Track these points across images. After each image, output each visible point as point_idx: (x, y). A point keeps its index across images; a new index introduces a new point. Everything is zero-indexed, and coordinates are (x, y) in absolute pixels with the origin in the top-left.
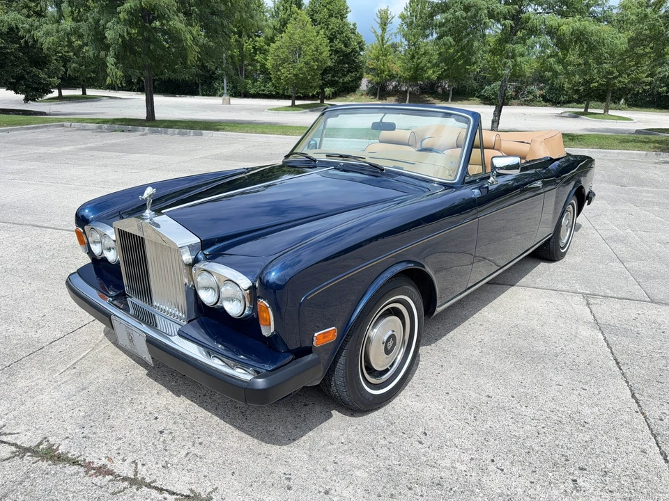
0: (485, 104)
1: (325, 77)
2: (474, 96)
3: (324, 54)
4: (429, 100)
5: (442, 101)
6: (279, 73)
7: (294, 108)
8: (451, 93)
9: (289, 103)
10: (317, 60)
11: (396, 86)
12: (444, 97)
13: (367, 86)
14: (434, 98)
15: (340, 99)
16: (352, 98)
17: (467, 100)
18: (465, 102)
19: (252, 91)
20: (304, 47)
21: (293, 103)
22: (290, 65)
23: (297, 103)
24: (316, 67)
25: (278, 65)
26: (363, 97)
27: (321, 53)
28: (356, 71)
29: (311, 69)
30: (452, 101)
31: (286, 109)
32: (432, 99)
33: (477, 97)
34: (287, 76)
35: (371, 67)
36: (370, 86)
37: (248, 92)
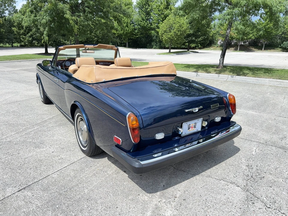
0: (283, 51)
1: (188, 39)
2: (278, 47)
3: (184, 28)
4: (252, 49)
5: (259, 50)
6: (163, 37)
7: (170, 53)
8: (264, 46)
9: (168, 51)
10: (181, 31)
11: (236, 43)
12: (260, 48)
13: (220, 43)
14: (255, 48)
15: (206, 49)
16: (212, 48)
17: (274, 49)
18: (272, 50)
19: (167, 46)
20: (174, 25)
21: (170, 51)
22: (167, 34)
23: (172, 51)
24: (179, 34)
25: (163, 34)
26: (218, 48)
27: (182, 28)
28: (205, 35)
29: (177, 35)
30: (264, 50)
31: (167, 53)
32: (254, 49)
33: (280, 48)
34: (165, 39)
35: (222, 34)
36: (222, 42)
37: (165, 46)
